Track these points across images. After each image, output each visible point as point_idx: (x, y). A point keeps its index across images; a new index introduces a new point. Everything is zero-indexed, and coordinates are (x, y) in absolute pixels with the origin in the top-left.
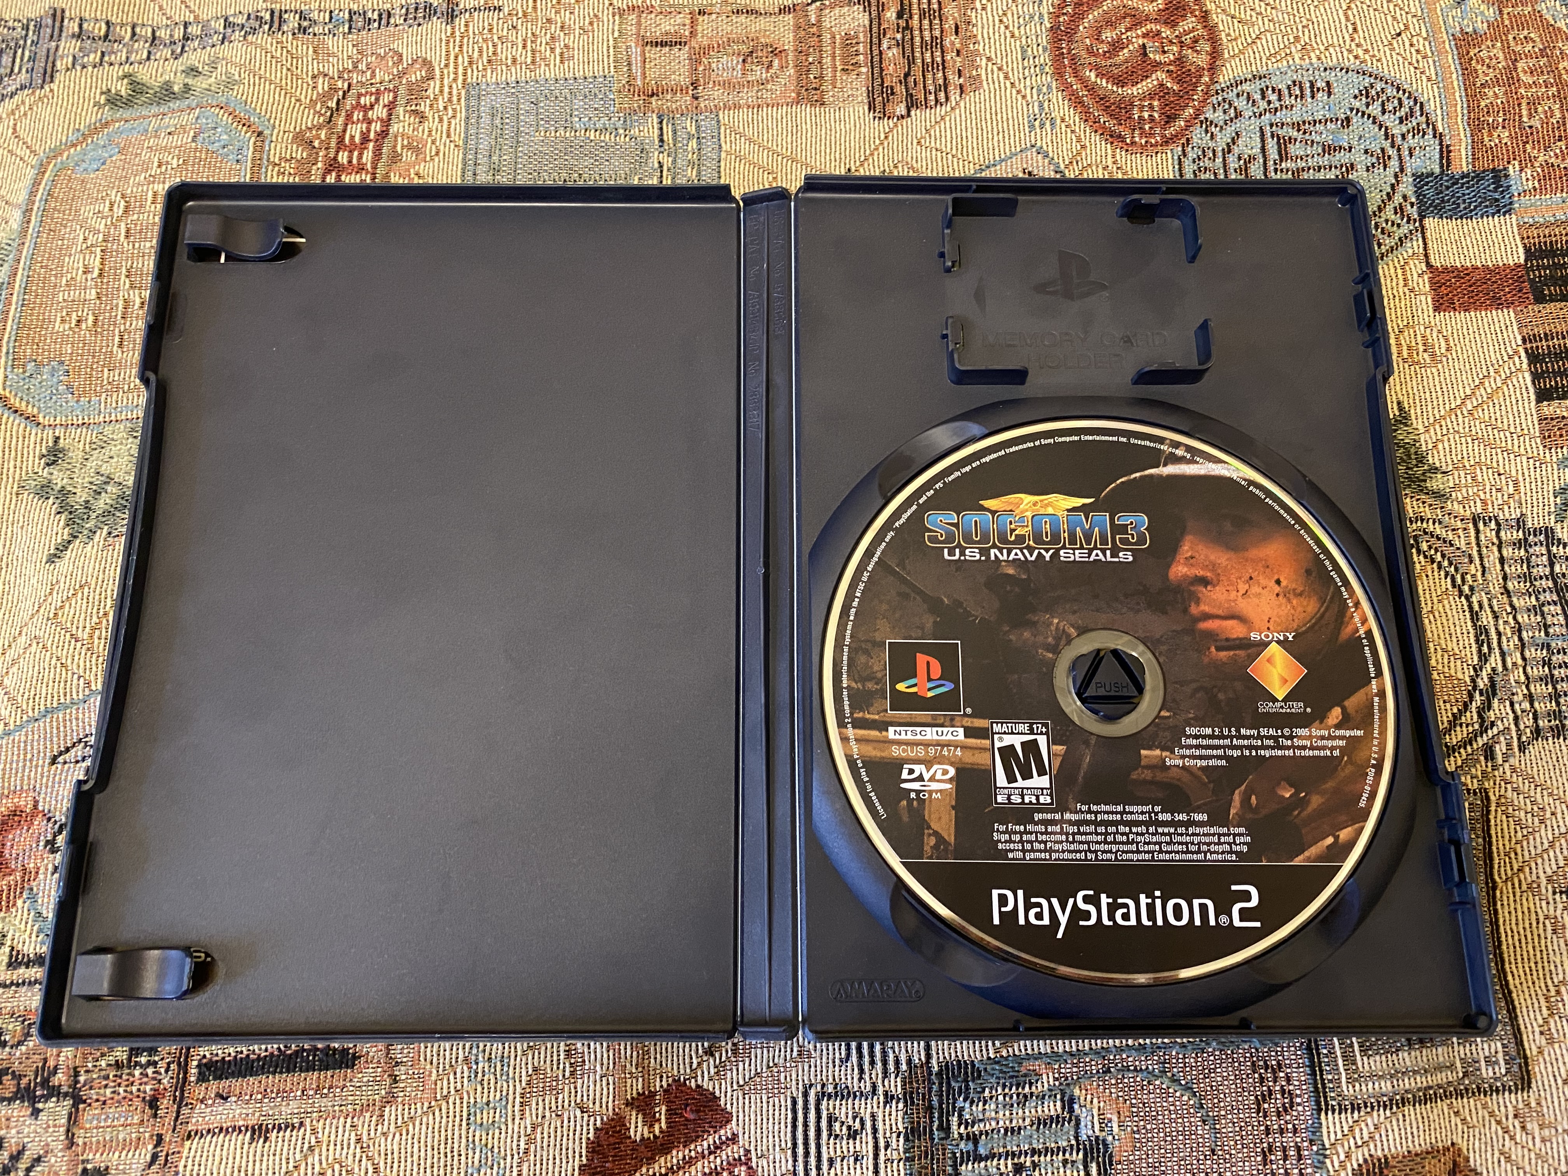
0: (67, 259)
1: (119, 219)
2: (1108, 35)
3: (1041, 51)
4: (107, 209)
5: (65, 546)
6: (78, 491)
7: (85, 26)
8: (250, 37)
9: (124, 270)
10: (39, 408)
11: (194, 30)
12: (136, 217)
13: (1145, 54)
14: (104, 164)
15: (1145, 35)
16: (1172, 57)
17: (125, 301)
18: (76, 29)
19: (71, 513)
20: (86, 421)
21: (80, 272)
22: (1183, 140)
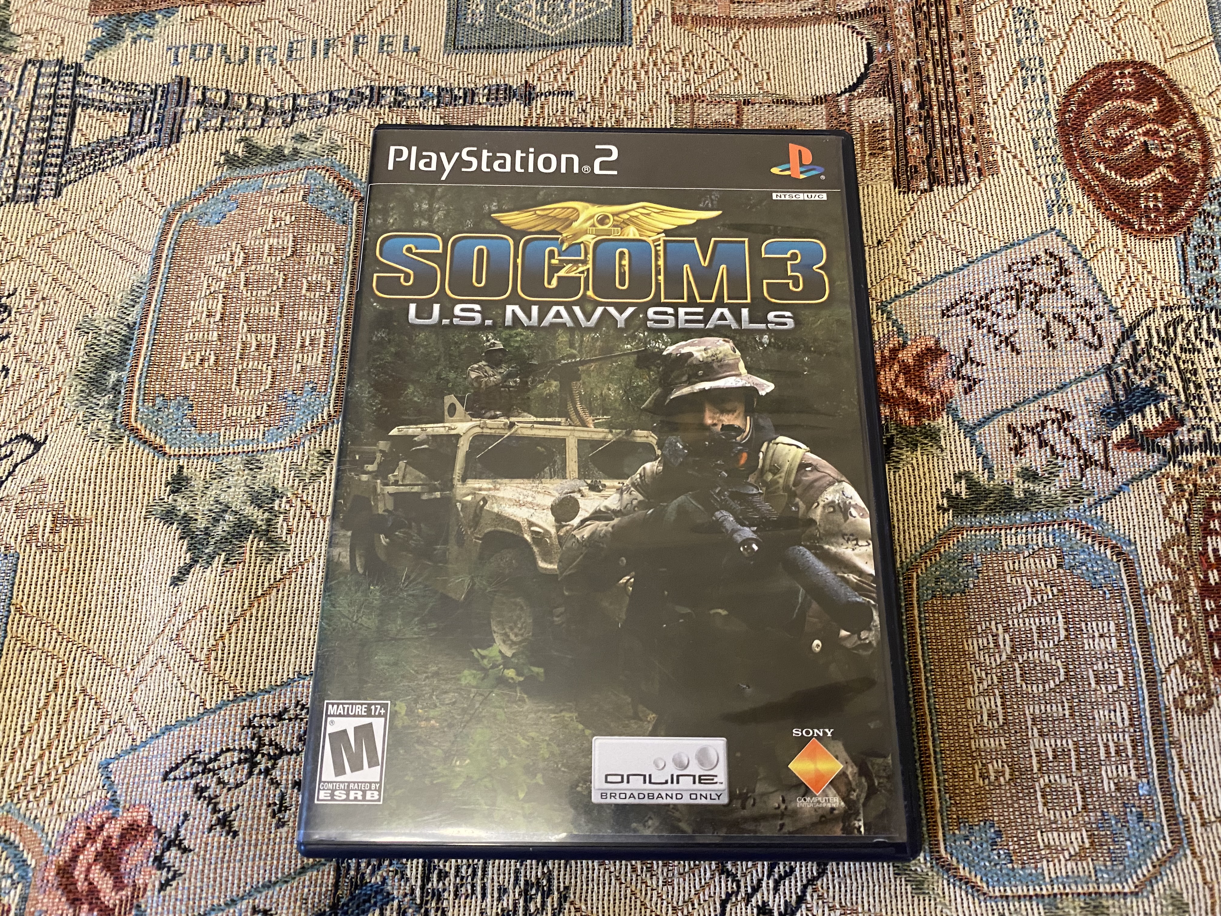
0: (192, 303)
1: (239, 269)
2: (1112, 132)
3: (1051, 144)
4: (228, 259)
5: (185, 571)
6: (199, 517)
7: (208, 94)
8: (352, 110)
9: (243, 315)
10: (166, 439)
11: (302, 102)
12: (253, 267)
13: (1147, 151)
14: (223, 217)
15: (1145, 134)
16: (1170, 154)
17: (244, 343)
18: (200, 97)
19: (192, 538)
20: (207, 452)
21: (204, 315)
22: (1185, 229)
